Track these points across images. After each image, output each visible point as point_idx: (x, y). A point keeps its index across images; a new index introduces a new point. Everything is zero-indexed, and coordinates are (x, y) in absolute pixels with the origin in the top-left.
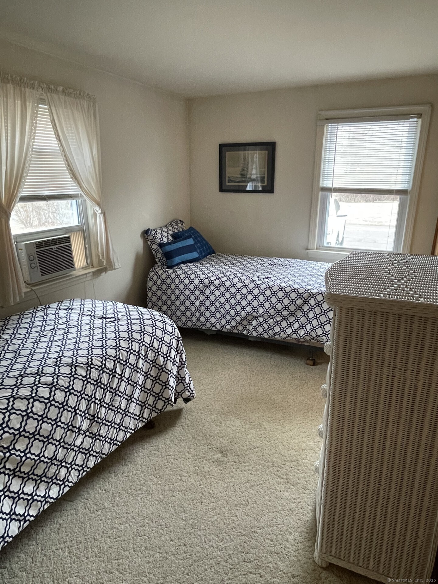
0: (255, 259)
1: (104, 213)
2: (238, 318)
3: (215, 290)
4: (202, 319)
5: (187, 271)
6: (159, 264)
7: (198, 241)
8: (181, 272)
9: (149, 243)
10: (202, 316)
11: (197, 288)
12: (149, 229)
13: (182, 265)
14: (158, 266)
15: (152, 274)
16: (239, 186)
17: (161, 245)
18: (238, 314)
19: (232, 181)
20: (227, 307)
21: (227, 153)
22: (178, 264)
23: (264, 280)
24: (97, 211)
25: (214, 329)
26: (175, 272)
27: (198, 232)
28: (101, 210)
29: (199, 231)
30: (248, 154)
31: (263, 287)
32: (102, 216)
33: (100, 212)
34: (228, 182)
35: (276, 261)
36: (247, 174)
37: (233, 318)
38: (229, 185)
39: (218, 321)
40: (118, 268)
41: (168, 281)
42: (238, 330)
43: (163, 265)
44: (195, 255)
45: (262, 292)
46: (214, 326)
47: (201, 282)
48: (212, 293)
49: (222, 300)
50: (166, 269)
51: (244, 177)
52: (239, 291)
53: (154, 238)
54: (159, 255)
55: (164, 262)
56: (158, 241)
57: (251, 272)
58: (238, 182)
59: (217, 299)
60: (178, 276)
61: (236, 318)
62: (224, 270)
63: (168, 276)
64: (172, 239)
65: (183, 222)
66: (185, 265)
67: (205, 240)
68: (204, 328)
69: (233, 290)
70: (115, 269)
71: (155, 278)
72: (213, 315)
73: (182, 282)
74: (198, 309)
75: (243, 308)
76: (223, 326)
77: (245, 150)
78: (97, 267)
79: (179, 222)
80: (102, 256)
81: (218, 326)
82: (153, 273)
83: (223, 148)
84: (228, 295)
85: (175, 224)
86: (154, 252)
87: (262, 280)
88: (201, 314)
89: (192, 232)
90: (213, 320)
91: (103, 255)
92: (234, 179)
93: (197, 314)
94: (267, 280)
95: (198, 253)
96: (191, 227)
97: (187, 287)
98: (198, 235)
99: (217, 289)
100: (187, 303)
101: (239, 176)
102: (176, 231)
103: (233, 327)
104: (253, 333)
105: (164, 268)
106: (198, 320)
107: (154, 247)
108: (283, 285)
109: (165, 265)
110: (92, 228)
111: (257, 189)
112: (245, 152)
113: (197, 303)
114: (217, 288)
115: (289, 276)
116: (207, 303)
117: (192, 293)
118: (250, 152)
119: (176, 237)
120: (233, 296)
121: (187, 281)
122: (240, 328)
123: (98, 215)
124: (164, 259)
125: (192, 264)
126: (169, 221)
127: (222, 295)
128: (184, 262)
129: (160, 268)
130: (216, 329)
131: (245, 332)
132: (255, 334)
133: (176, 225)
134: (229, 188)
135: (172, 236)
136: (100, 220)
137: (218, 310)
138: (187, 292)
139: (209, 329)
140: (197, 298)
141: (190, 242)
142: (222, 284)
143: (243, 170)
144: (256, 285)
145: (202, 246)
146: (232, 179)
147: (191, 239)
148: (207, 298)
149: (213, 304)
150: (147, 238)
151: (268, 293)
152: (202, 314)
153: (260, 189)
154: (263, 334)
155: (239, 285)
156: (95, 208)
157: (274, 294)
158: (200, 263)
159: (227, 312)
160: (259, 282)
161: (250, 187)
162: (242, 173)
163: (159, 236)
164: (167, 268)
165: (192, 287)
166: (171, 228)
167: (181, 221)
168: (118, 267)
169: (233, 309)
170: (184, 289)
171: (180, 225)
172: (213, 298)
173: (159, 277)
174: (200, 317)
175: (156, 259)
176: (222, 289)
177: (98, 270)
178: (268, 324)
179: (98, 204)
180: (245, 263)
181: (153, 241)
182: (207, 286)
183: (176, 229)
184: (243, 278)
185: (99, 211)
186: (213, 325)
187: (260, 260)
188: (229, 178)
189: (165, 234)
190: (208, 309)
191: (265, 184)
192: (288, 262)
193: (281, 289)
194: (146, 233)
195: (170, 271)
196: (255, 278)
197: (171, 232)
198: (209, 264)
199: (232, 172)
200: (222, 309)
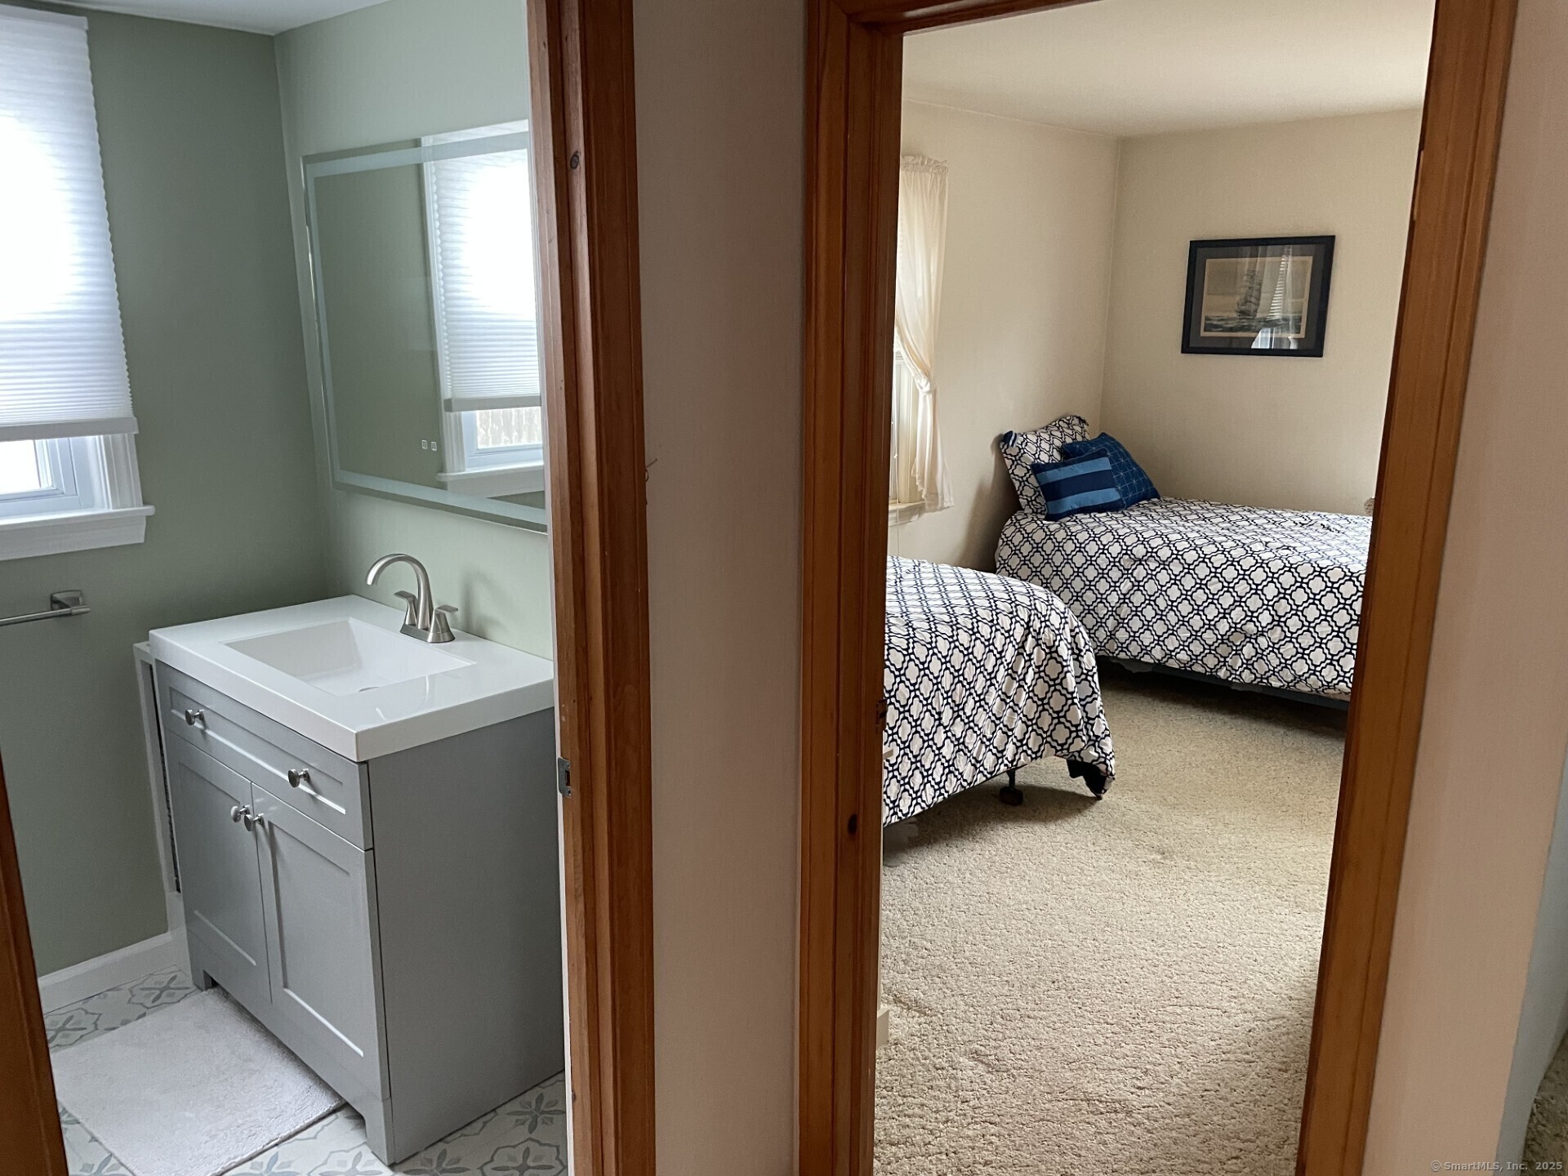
0: (1262, 512)
1: (933, 392)
2: (1209, 637)
3: (1158, 570)
4: (1122, 635)
5: (1094, 527)
6: (1028, 510)
7: (1120, 464)
8: (1080, 527)
9: (1008, 463)
10: (1123, 627)
11: (1114, 562)
12: (1011, 432)
13: (1080, 516)
14: (1026, 514)
15: (1009, 531)
16: (1231, 338)
17: (1037, 469)
18: (1210, 626)
19: (1216, 326)
20: (1185, 608)
21: (1208, 261)
22: (1071, 513)
23: (1280, 551)
24: (921, 388)
25: (1147, 659)
26: (1066, 528)
27: (1119, 445)
28: (931, 386)
29: (1122, 444)
30: (1263, 265)
31: (1276, 566)
32: (929, 398)
33: (927, 388)
34: (1205, 331)
35: (1314, 518)
36: (1256, 311)
37: (1196, 636)
38: (1204, 338)
39: (1159, 640)
40: (948, 507)
41: (1048, 547)
42: (1204, 665)
43: (1037, 513)
44: (1112, 495)
45: (1272, 578)
46: (1149, 653)
47: (1127, 551)
48: (1152, 576)
49: (1174, 592)
50: (1044, 522)
51: (1249, 319)
52: (1216, 573)
53: (1021, 452)
54: (1028, 492)
55: (1039, 506)
56: (1029, 460)
57: (1248, 535)
58: (1231, 330)
59: (1162, 590)
60: (1071, 537)
61: (1204, 636)
62: (1181, 529)
63: (1050, 536)
64: (1059, 459)
65: (1084, 422)
66: (1088, 516)
67: (1136, 466)
68: (1122, 655)
69: (1202, 571)
70: (942, 508)
71: (1018, 538)
72: (1147, 626)
73: (1080, 548)
74: (1114, 612)
75: (1225, 614)
76: (1169, 655)
77: (1254, 255)
78: (905, 503)
79: (1076, 421)
80: (919, 478)
81: (1158, 653)
82: (1013, 528)
83: (1200, 250)
84: (1189, 582)
85: (1066, 426)
86: (1017, 484)
87: (1274, 551)
88: (1119, 623)
89: (1105, 445)
90: (1147, 638)
91: (922, 478)
92: (1220, 323)
93: (1111, 623)
94: (1287, 552)
95: (1118, 490)
96: (1103, 434)
97: (1091, 561)
98: (1120, 452)
99: (1164, 568)
100: (1087, 597)
101: (1235, 315)
102: (1069, 440)
103: (1195, 658)
104: (1243, 676)
105: (1038, 519)
106: (1112, 636)
107: (1020, 471)
108: (1323, 564)
109: (1041, 513)
110: (905, 421)
111: (1285, 347)
112: (1254, 259)
113: (1114, 599)
114: (1164, 565)
115: (1343, 547)
116: (1138, 599)
117: (1103, 574)
118: (1268, 259)
119: (1069, 453)
120: (1202, 585)
121: (1092, 548)
122: (1211, 661)
123: (921, 395)
124: (1041, 500)
125: (1104, 514)
126: (1053, 419)
127: (1175, 581)
128: (1086, 510)
129: (1030, 519)
130: (1152, 661)
131: (1222, 674)
132: (1247, 677)
133: (1069, 428)
134: (1207, 344)
135: (1061, 450)
136: (925, 404)
137: (1161, 616)
138: (1091, 573)
139: (1134, 660)
140: (1114, 586)
141: (1104, 464)
142: (1178, 555)
143: (1246, 301)
144: (1260, 561)
145: (1128, 478)
146: (1215, 323)
147: (1106, 460)
148: (1138, 586)
149: (1150, 600)
150: (1005, 453)
151: (1287, 580)
152: (1121, 623)
153: (1293, 346)
154: (1267, 679)
155: (1219, 560)
156: (917, 382)
157: (1302, 583)
158: (1123, 513)
159: (1184, 621)
160: (1265, 556)
161: (1262, 340)
162: (1243, 308)
163: (1031, 448)
164: (1046, 519)
165: (1103, 561)
166: (1058, 434)
167: (1079, 418)
168: (948, 504)
169: (1198, 614)
170: (1085, 566)
171: (1077, 428)
172: (1151, 587)
173: (1028, 537)
174: (1116, 629)
175: (1021, 500)
176: (1176, 568)
177: (909, 509)
178: (1280, 656)
179: (927, 374)
180: (1233, 518)
181: (1017, 459)
182: (1140, 560)
183: (1069, 436)
184: (1228, 545)
185: (924, 385)
186: (1145, 650)
187: (1275, 514)
188: (1207, 319)
189: (1045, 446)
190: (1137, 612)
191: (1302, 335)
192: (1346, 522)
193: (1320, 572)
194: (1005, 439)
195: (1054, 526)
196: (1258, 547)
197: (1058, 443)
198: (1146, 515)
199: (1218, 306)
200: (1172, 613)
